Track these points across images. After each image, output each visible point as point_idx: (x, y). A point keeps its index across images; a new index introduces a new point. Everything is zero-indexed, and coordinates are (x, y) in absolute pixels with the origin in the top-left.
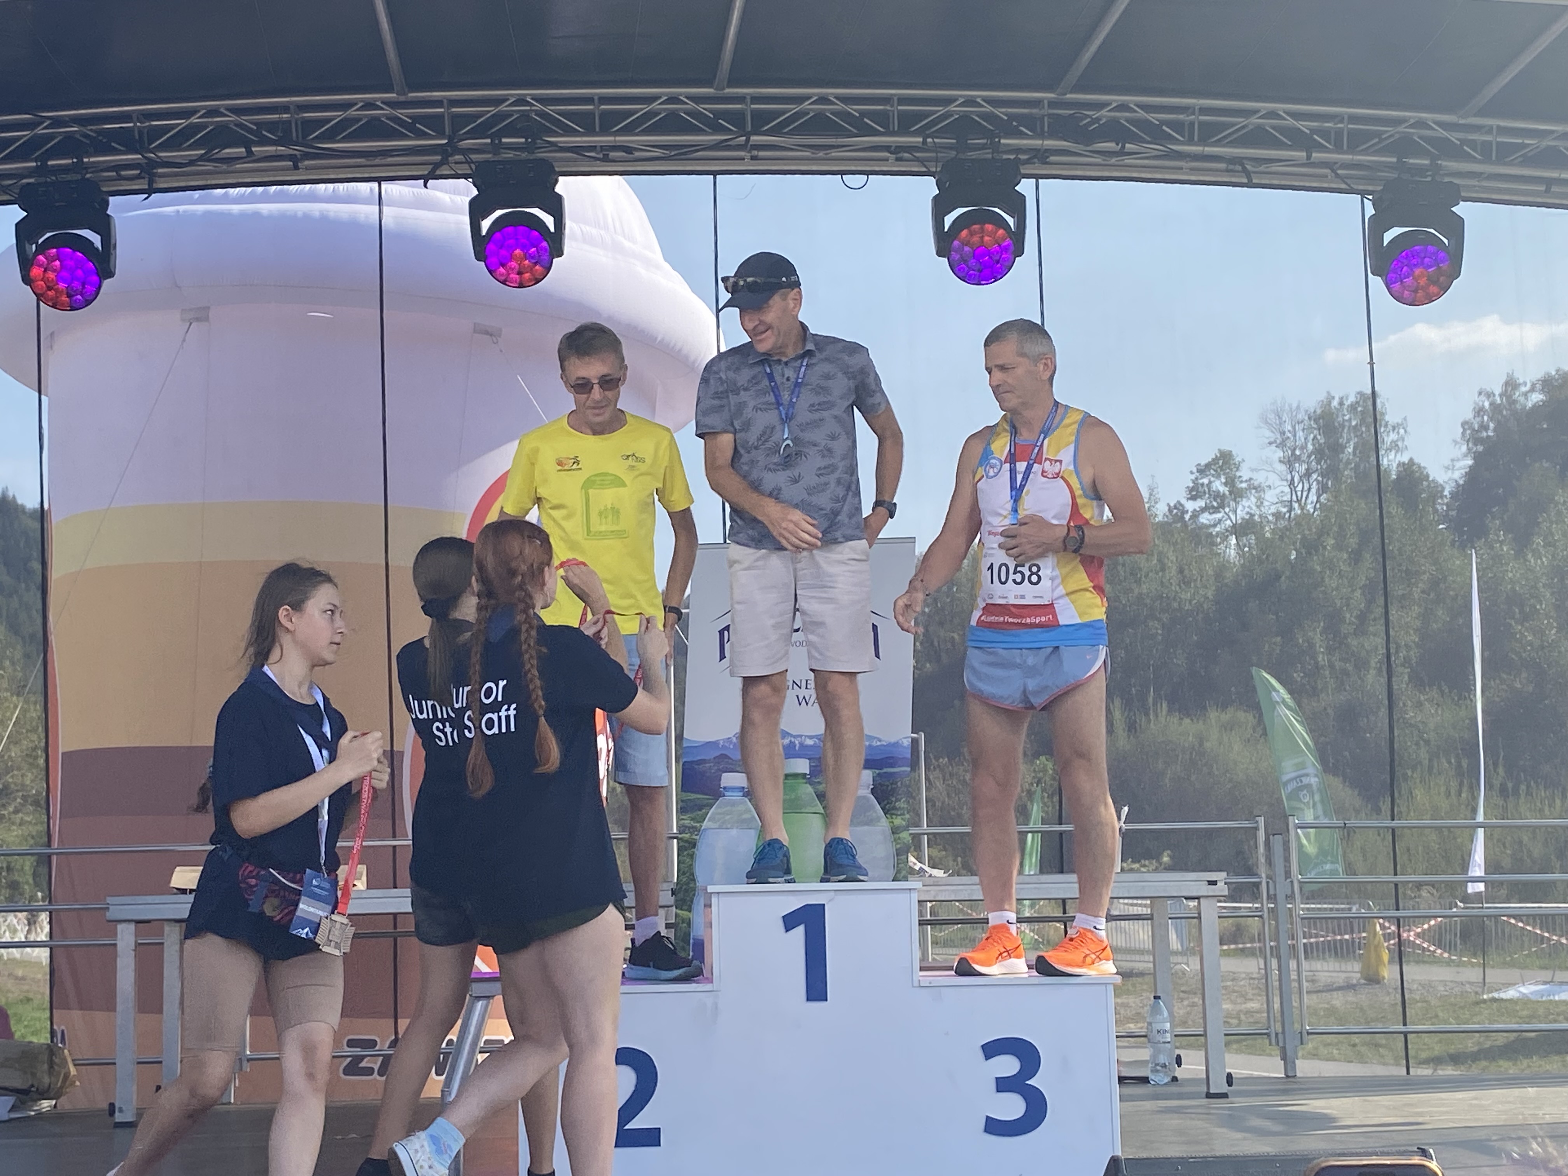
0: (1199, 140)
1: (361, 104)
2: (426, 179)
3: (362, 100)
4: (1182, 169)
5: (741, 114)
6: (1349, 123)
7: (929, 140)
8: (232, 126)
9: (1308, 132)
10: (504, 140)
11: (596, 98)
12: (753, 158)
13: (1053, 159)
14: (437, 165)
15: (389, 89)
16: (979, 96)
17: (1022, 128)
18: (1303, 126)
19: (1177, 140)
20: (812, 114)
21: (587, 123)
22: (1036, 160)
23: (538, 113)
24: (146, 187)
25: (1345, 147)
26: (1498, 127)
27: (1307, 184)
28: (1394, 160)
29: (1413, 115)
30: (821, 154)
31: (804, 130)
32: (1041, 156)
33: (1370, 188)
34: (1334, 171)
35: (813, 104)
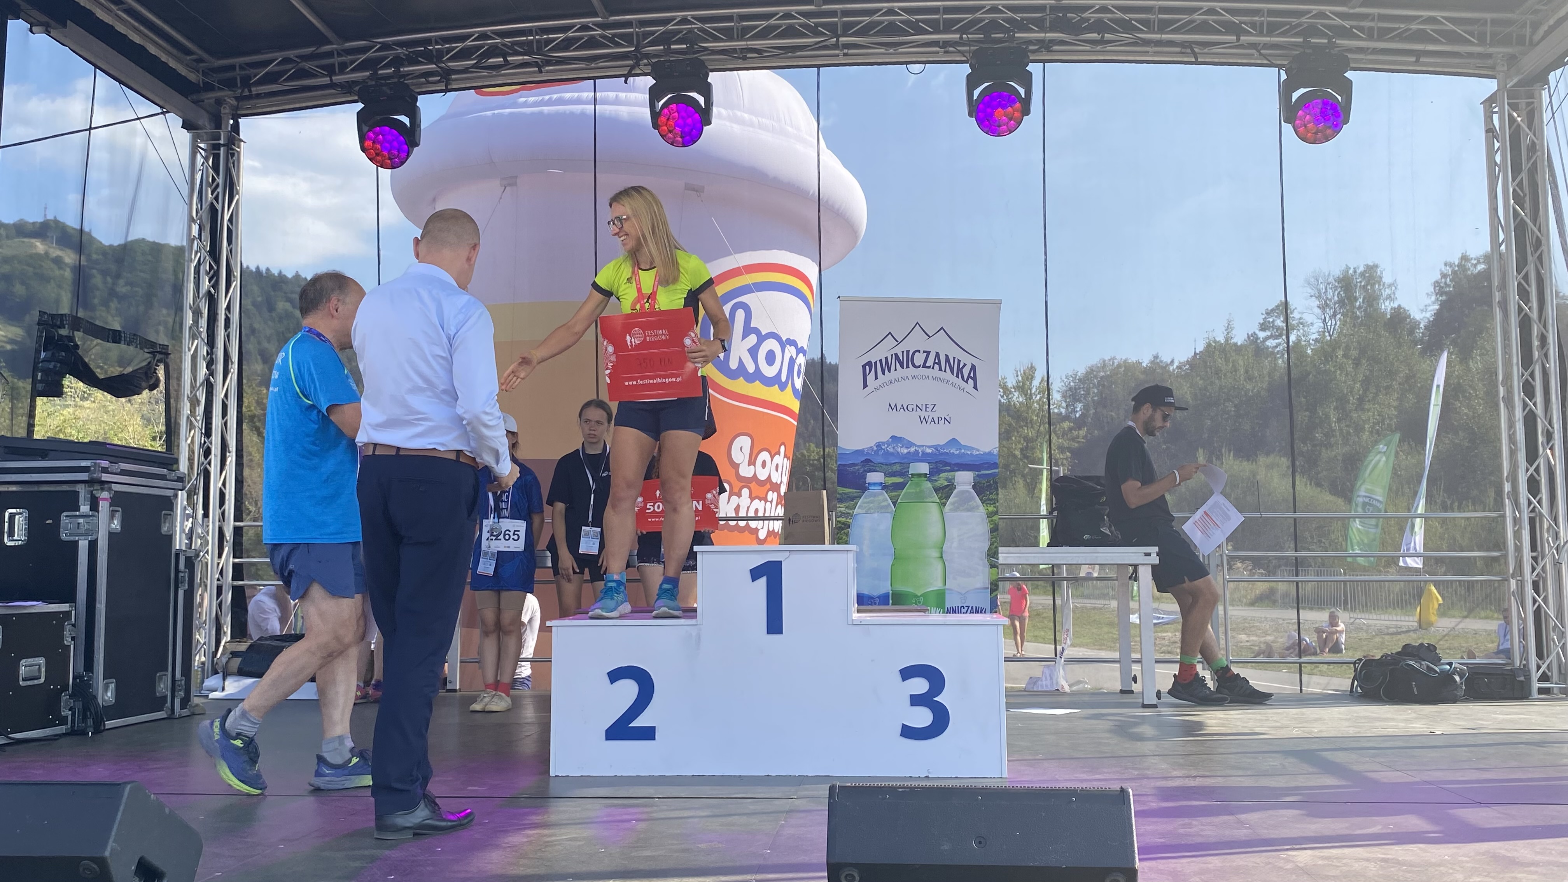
0: (1158, 29)
1: (579, 26)
2: (626, 77)
3: (579, 23)
4: (1148, 52)
5: (836, 24)
6: (1268, 16)
7: (965, 36)
8: (500, 45)
9: (1238, 22)
10: (672, 47)
11: (735, 15)
12: (845, 55)
13: (1055, 48)
14: (633, 67)
15: (596, 15)
16: (999, 4)
17: (1031, 26)
18: (1236, 20)
19: (1142, 30)
20: (886, 23)
21: (729, 34)
22: (1043, 49)
23: (700, 29)
24: (444, 88)
25: (1265, 32)
26: (1379, 15)
27: (1241, 61)
28: (1301, 40)
29: (1315, 8)
30: (891, 51)
31: (879, 33)
32: (1046, 46)
33: (1285, 63)
34: (1259, 51)
35: (884, 14)
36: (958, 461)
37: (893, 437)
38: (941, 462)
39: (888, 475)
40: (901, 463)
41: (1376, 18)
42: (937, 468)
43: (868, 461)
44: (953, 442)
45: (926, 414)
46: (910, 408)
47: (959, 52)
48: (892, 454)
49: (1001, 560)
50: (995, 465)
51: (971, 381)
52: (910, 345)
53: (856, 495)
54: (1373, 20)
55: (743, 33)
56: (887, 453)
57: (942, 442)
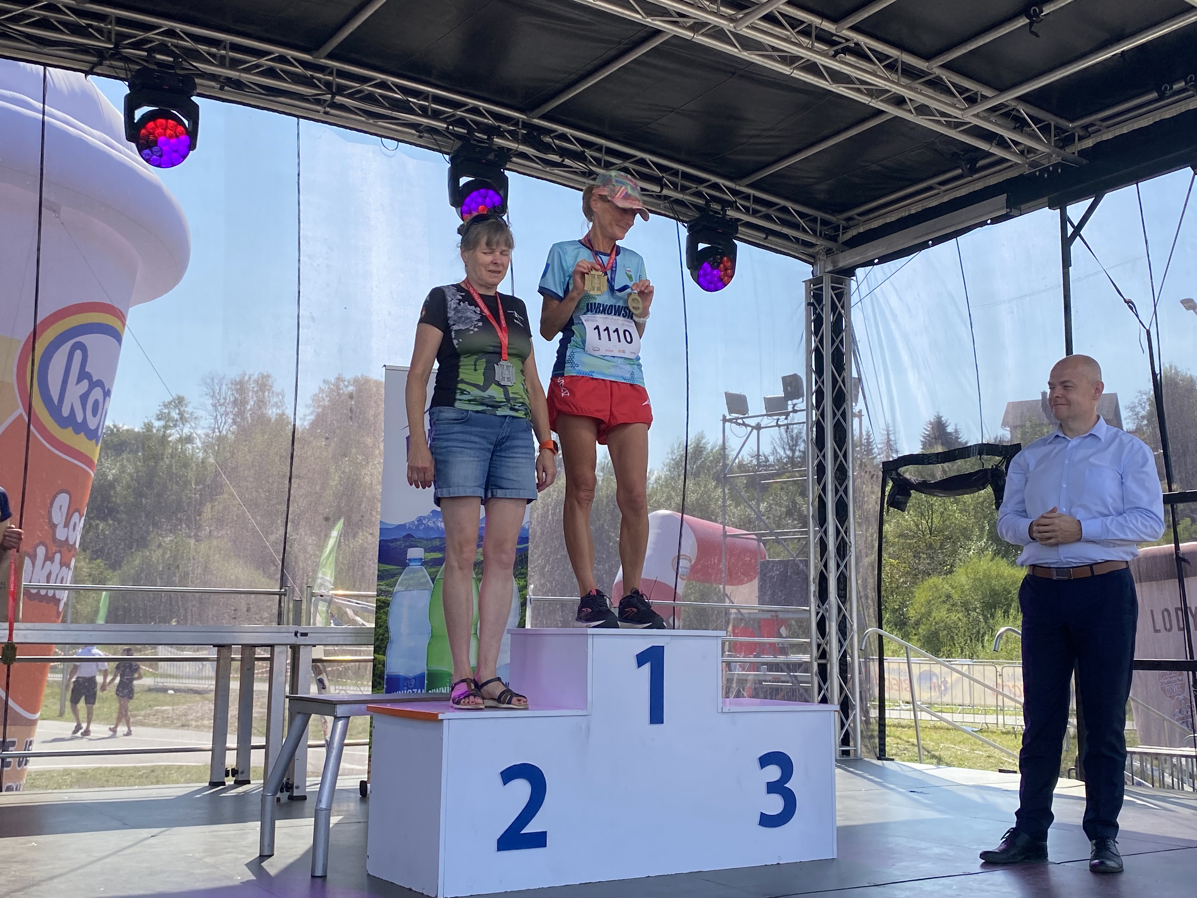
0: (604, 166)
2: (86, 73)
5: (328, 80)
7: (451, 127)
10: (156, 56)
11: (228, 42)
12: (326, 113)
14: (97, 65)
17: (506, 134)
18: (659, 173)
20: (366, 92)
21: (218, 60)
25: (679, 189)
29: (713, 179)
30: (372, 121)
34: (669, 204)
35: (376, 86)
39: (427, 550)
41: (752, 199)
43: (409, 536)
48: (432, 528)
53: (398, 572)
55: (234, 64)
56: (428, 528)
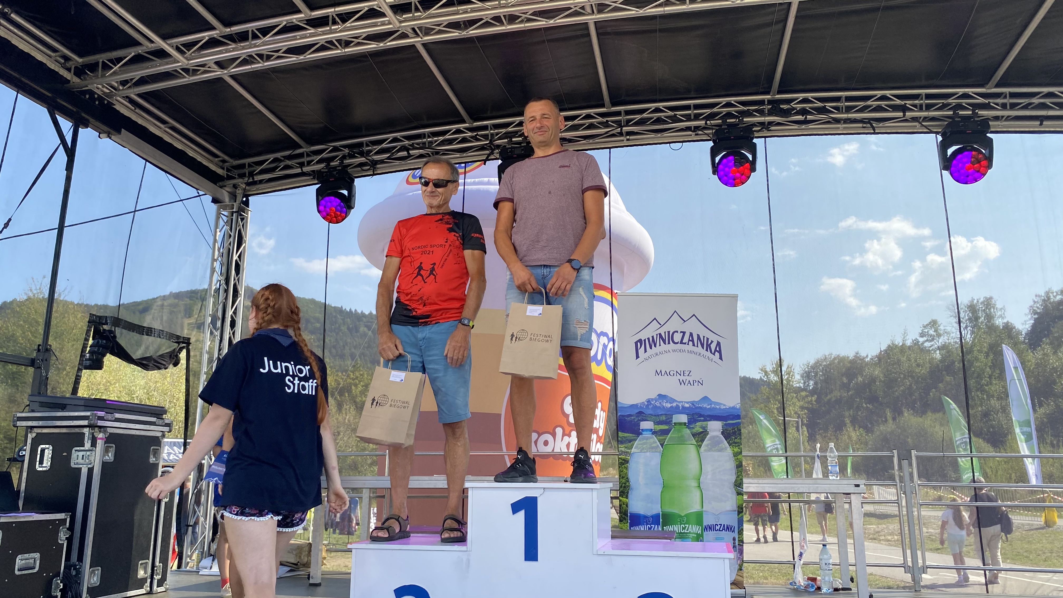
0: (846, 111)
1: (454, 130)
2: (485, 161)
3: (454, 128)
4: (839, 127)
5: (620, 120)
6: (926, 99)
7: (708, 122)
8: (405, 145)
10: (513, 139)
12: (628, 140)
13: (773, 128)
14: (488, 155)
15: (464, 123)
16: (733, 101)
17: (754, 113)
18: (901, 102)
19: (834, 112)
20: (655, 118)
22: (764, 129)
24: (372, 173)
25: (924, 109)
26: (1012, 93)
27: (906, 131)
28: (951, 113)
29: (961, 91)
30: (659, 135)
32: (766, 126)
33: (940, 130)
34: (920, 123)
35: (652, 112)
36: (709, 413)
37: (659, 395)
38: (697, 414)
39: (656, 423)
40: (666, 414)
41: (1008, 96)
42: (693, 418)
43: (640, 413)
44: (705, 399)
45: (684, 378)
46: (671, 373)
47: (706, 134)
48: (659, 407)
49: (744, 490)
50: (738, 417)
51: (717, 354)
52: (670, 327)
53: (632, 438)
54: (1005, 97)
56: (655, 407)
57: (697, 399)
